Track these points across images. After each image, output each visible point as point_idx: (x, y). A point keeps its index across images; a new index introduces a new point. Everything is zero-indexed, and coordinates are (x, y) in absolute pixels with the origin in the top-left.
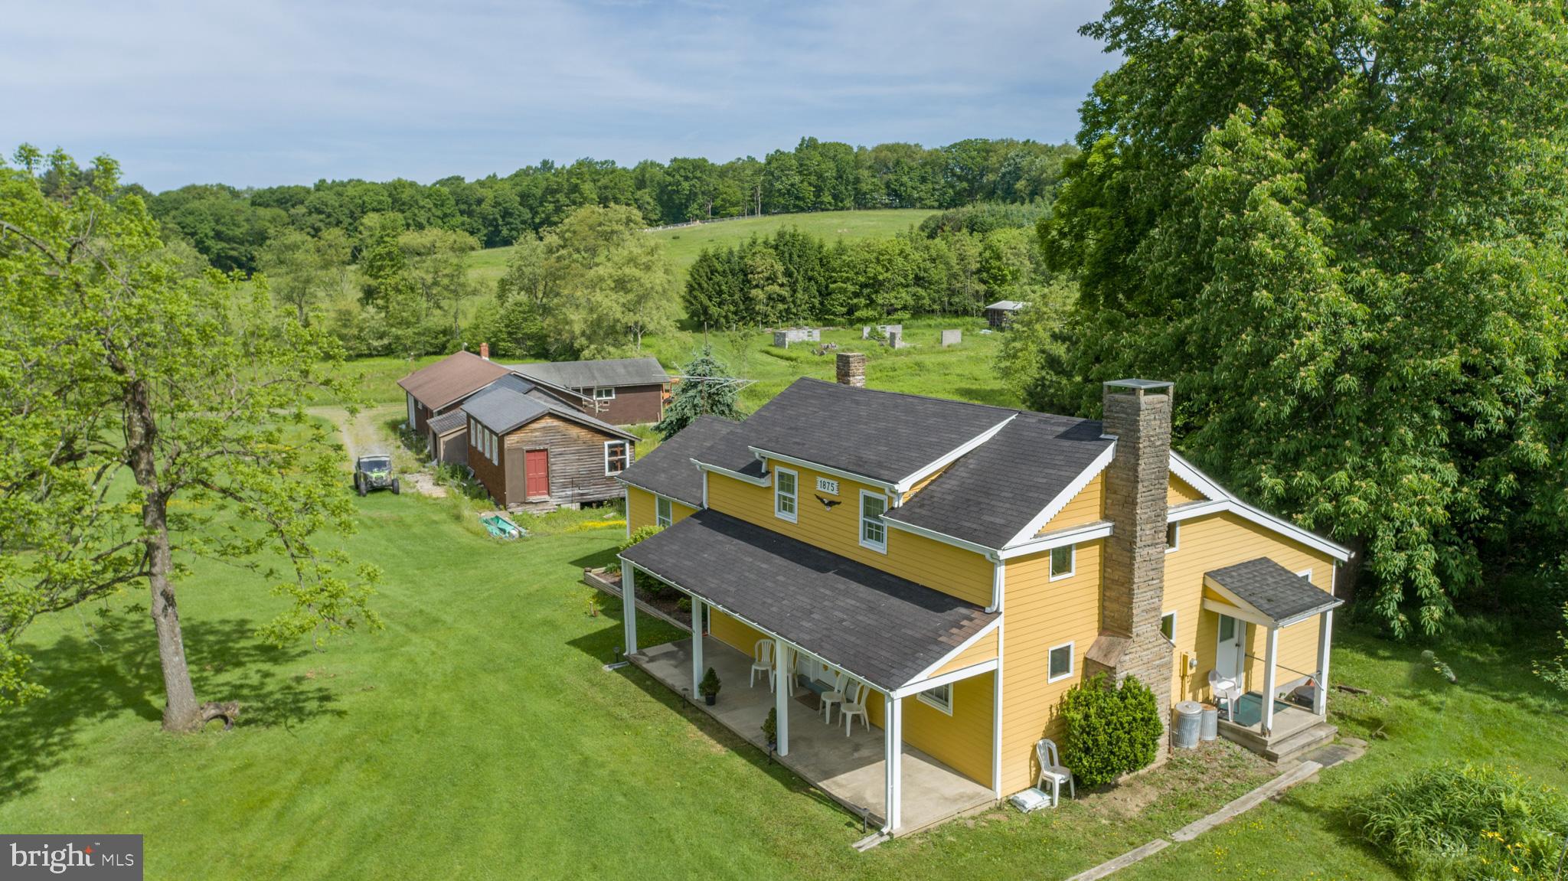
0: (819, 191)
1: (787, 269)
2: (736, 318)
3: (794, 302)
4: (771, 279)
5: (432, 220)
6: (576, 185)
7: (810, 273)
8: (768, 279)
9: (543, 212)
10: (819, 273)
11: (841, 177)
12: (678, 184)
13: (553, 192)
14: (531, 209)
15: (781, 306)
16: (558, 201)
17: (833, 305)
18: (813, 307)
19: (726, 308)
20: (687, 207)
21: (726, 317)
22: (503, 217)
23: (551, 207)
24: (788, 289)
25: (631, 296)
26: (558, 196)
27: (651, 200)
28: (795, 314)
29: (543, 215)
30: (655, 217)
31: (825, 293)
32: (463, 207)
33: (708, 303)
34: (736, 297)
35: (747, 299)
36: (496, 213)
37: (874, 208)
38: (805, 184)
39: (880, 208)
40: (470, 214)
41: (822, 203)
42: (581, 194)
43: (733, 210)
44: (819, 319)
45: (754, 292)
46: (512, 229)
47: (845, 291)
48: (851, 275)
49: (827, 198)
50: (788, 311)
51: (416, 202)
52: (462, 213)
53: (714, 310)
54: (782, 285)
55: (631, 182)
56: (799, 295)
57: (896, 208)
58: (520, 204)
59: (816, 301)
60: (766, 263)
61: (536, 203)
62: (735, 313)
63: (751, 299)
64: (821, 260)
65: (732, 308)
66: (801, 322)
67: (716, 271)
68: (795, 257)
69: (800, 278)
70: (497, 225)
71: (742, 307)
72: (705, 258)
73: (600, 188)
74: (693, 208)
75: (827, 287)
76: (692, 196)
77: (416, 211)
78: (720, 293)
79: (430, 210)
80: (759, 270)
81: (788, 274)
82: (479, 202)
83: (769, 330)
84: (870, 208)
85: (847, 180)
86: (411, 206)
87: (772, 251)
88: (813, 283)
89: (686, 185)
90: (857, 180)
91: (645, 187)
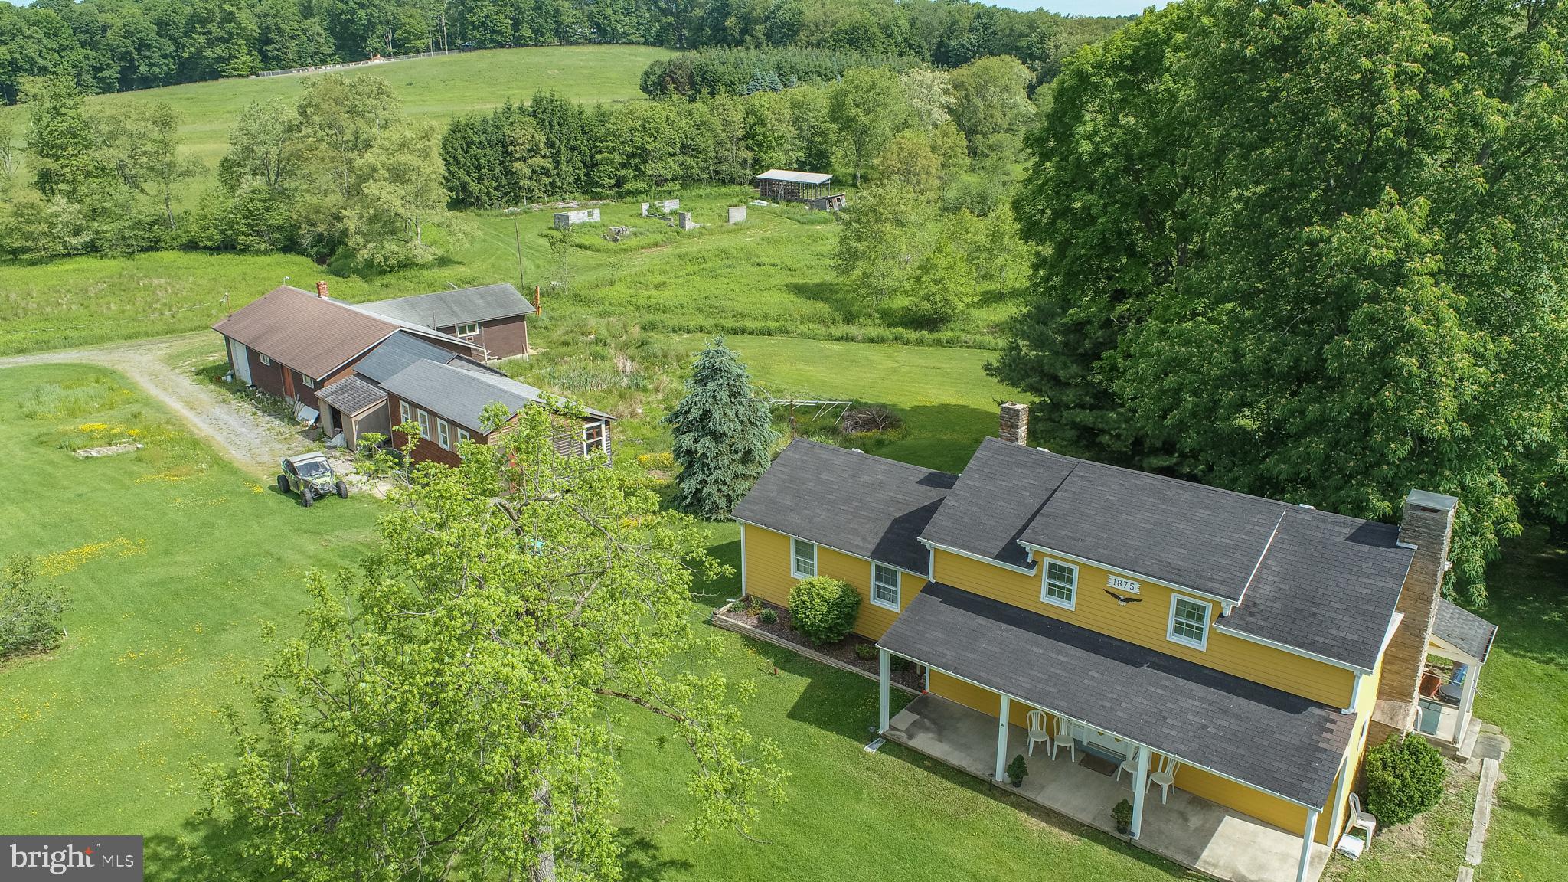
0: (516, 25)
1: (549, 139)
2: (499, 194)
3: (558, 174)
4: (534, 151)
5: (44, 54)
6: (231, 13)
7: (572, 143)
8: (529, 151)
9: (192, 45)
10: (581, 141)
11: (540, 9)
12: (353, 12)
13: (203, 21)
14: (172, 38)
15: (546, 180)
16: (210, 32)
17: (600, 177)
18: (579, 179)
19: (486, 183)
20: (364, 40)
21: (488, 194)
22: (138, 50)
23: (201, 40)
24: (550, 160)
25: (409, 188)
26: (209, 26)
27: (322, 31)
28: (560, 188)
29: (193, 49)
30: (330, 51)
31: (591, 165)
32: (84, 37)
33: (466, 179)
34: (497, 171)
35: (508, 172)
36: (128, 44)
37: (576, 43)
38: (502, 16)
39: (584, 44)
40: (94, 46)
41: (521, 37)
42: (239, 24)
43: (418, 43)
44: (585, 192)
45: (517, 166)
46: (151, 65)
47: (611, 162)
48: (617, 144)
49: (527, 32)
50: (553, 184)
51: (20, 30)
52: (83, 44)
53: (474, 187)
54: (543, 157)
55: (296, 10)
56: (563, 167)
57: (600, 43)
58: (158, 34)
59: (581, 173)
60: (526, 134)
61: (179, 34)
62: (497, 189)
63: (513, 173)
64: (582, 127)
65: (494, 184)
66: (568, 195)
67: (472, 143)
68: (556, 127)
69: (562, 147)
70: (132, 60)
71: (504, 182)
72: (456, 129)
73: (259, 16)
74: (373, 41)
75: (592, 157)
76: (370, 27)
77: (22, 43)
78: (479, 167)
79: (40, 40)
80: (521, 141)
81: (550, 144)
82: (104, 29)
83: (536, 206)
84: (572, 44)
85: (547, 12)
86: (14, 37)
87: (531, 119)
88: (576, 153)
89: (362, 13)
90: (557, 11)
91: (312, 16)
